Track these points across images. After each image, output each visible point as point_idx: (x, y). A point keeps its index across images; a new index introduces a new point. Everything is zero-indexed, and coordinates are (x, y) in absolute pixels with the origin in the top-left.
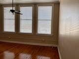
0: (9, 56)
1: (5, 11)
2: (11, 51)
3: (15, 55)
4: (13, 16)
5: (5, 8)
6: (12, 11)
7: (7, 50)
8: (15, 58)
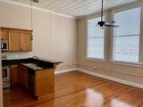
0: (94, 97)
1: (89, 25)
2: (98, 90)
3: (105, 99)
4: (101, 31)
5: (89, 21)
6: (101, 24)
7: (91, 87)
8: (105, 103)
